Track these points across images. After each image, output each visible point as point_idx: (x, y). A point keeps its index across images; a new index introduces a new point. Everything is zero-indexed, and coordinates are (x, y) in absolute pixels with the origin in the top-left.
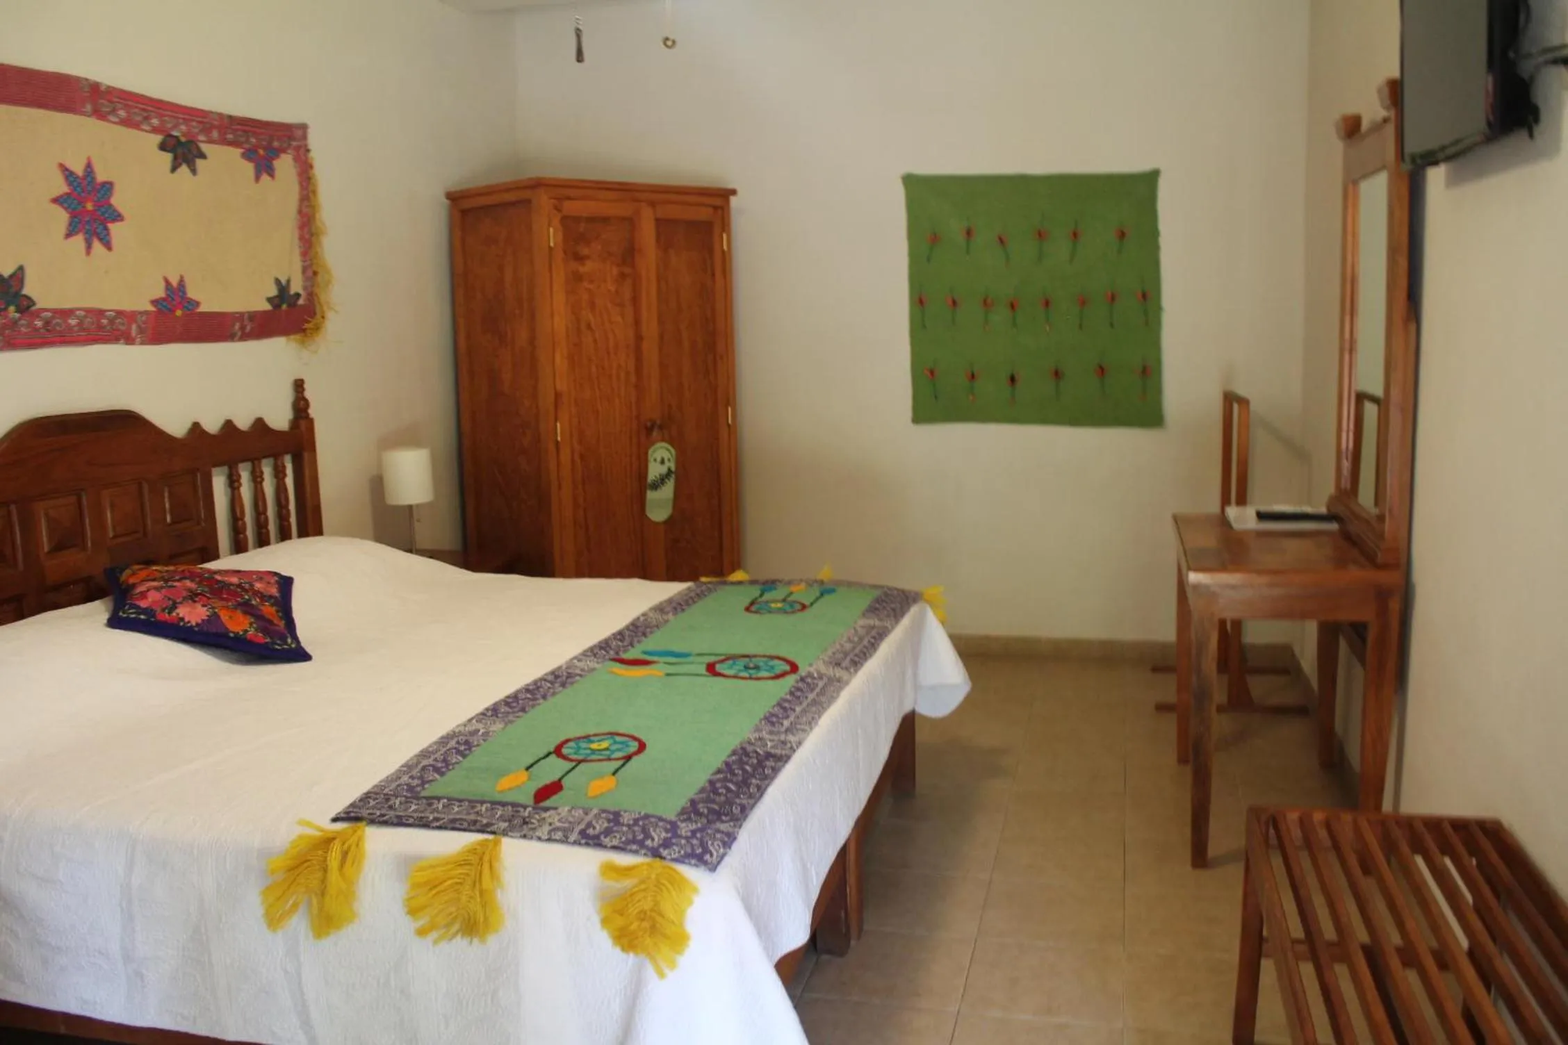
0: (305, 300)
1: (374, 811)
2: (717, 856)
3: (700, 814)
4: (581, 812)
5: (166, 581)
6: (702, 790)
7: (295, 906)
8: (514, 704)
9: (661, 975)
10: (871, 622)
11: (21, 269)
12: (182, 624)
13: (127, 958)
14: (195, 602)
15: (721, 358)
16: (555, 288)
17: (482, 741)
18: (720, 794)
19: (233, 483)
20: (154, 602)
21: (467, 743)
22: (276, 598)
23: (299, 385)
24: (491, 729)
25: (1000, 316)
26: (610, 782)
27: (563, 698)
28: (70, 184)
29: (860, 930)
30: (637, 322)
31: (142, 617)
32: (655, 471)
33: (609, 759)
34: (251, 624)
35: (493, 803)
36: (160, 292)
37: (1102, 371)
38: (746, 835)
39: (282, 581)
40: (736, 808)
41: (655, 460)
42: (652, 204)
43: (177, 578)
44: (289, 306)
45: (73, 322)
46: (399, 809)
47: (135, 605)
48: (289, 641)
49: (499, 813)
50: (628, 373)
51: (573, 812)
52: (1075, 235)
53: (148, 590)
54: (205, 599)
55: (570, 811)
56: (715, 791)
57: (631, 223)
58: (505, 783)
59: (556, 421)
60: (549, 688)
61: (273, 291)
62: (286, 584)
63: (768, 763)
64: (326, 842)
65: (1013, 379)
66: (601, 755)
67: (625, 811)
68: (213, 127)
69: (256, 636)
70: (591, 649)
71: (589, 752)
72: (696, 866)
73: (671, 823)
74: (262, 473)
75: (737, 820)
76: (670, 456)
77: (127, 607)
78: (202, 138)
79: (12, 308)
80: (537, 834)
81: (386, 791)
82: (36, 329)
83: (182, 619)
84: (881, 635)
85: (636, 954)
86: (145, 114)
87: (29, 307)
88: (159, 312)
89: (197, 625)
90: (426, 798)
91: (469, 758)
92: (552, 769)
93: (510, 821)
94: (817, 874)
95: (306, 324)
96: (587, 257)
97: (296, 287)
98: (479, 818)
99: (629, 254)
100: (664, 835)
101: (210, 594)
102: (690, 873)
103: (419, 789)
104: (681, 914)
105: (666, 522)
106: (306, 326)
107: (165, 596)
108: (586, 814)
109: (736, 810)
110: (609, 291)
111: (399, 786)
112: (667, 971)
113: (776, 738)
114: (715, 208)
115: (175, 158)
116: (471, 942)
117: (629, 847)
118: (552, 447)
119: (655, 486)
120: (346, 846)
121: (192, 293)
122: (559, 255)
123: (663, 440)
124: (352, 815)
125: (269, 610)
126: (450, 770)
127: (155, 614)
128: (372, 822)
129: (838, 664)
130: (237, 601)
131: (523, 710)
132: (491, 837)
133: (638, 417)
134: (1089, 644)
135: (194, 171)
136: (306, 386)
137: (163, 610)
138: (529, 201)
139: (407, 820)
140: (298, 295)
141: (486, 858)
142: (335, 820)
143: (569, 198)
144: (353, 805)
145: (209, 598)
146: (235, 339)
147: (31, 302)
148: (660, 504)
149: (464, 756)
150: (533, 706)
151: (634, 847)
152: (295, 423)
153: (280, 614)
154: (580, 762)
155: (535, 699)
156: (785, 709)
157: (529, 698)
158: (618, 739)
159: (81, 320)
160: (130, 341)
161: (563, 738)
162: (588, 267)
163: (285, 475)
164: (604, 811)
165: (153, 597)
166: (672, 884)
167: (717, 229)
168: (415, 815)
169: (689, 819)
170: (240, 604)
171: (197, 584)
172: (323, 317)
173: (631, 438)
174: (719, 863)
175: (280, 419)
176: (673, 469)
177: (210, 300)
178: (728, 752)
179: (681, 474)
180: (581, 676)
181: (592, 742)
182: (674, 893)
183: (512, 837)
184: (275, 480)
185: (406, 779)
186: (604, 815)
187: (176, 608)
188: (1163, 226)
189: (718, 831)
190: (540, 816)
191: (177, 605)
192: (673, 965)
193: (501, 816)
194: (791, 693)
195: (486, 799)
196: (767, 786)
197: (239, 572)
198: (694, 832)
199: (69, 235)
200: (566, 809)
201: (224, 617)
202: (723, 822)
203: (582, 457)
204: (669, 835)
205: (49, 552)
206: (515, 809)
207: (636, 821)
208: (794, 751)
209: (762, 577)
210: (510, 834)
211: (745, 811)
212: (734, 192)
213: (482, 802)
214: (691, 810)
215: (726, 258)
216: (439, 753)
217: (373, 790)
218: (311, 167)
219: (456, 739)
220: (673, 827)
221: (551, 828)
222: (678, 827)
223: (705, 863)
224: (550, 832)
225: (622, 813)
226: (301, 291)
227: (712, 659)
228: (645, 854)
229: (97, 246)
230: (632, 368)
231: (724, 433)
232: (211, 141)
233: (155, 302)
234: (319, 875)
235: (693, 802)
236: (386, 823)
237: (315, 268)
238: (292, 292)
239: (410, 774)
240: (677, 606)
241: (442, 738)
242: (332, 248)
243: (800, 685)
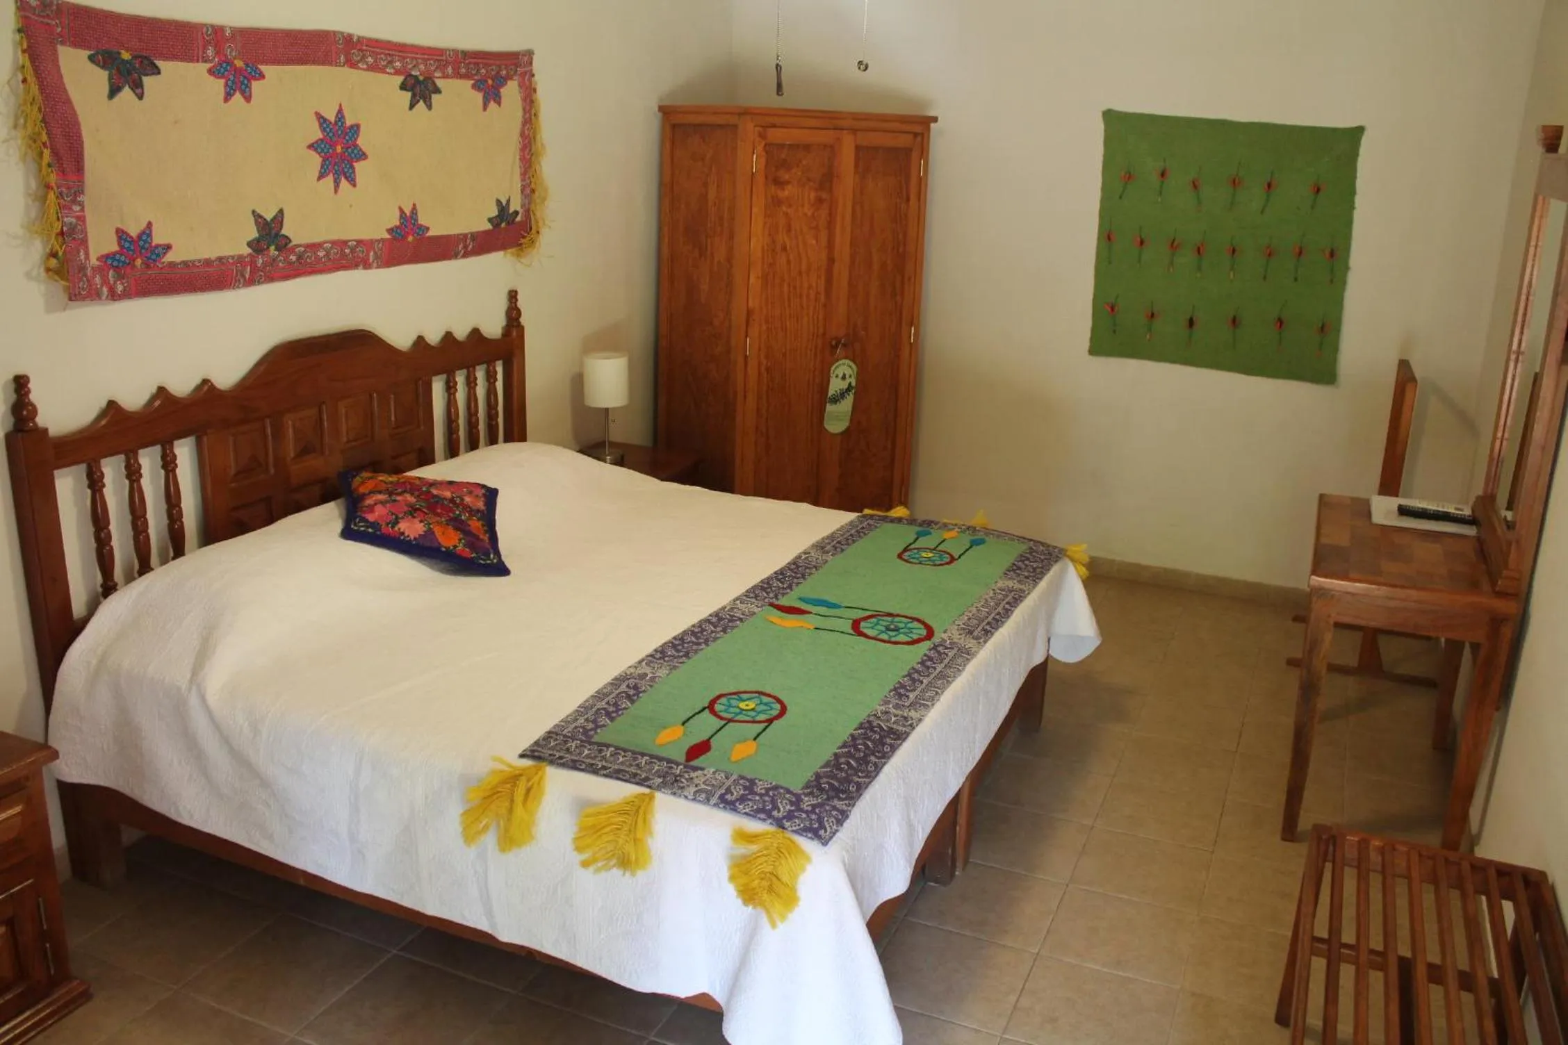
0: (522, 217)
1: (555, 752)
2: (831, 833)
3: (821, 790)
4: (723, 775)
5: (391, 494)
6: (827, 765)
7: (486, 828)
8: (680, 647)
9: (774, 925)
10: (1010, 584)
11: (281, 212)
12: (402, 538)
13: (353, 838)
14: (414, 517)
15: (909, 279)
16: (755, 210)
17: (648, 687)
18: (841, 770)
19: (450, 388)
20: (380, 517)
21: (636, 687)
22: (482, 512)
23: (513, 296)
24: (658, 674)
25: (1186, 259)
26: (751, 747)
27: (724, 645)
28: (323, 130)
29: (966, 862)
30: (830, 246)
31: (370, 530)
32: (836, 386)
33: (754, 722)
34: (460, 540)
35: (652, 756)
36: (395, 221)
37: (1280, 322)
38: (860, 812)
39: (488, 494)
40: (853, 787)
41: (837, 376)
42: (854, 131)
43: (400, 490)
44: (508, 224)
45: (321, 254)
46: (574, 753)
47: (364, 518)
48: (492, 556)
49: (656, 768)
50: (818, 293)
51: (717, 775)
52: (1269, 186)
53: (376, 504)
54: (422, 514)
55: (714, 773)
56: (838, 766)
57: (832, 150)
58: (665, 737)
59: (746, 336)
60: (712, 632)
61: (494, 212)
62: (491, 495)
63: (888, 741)
64: (514, 778)
65: (1191, 323)
66: (748, 716)
67: (760, 781)
68: (447, 63)
69: (463, 551)
70: (754, 588)
71: (738, 710)
72: (810, 838)
73: (798, 796)
74: (476, 379)
75: (852, 798)
76: (851, 372)
77: (358, 520)
78: (438, 74)
79: (272, 248)
80: (685, 793)
81: (565, 732)
82: (291, 264)
83: (403, 534)
84: (1017, 600)
85: (755, 907)
86: (389, 59)
87: (286, 245)
88: (394, 239)
89: (415, 539)
90: (599, 744)
91: (637, 704)
92: (705, 725)
93: (664, 777)
94: (923, 829)
95: (521, 239)
96: (788, 182)
97: (515, 205)
98: (639, 772)
99: (828, 180)
100: (788, 807)
101: (428, 510)
102: (807, 845)
103: (592, 732)
104: (795, 876)
105: (842, 433)
106: (522, 241)
107: (390, 511)
108: (727, 778)
109: (852, 788)
110: (805, 214)
111: (576, 727)
112: (779, 923)
113: (899, 712)
114: (916, 135)
115: (414, 96)
116: (624, 874)
117: (759, 816)
118: (740, 360)
119: (835, 400)
120: (530, 783)
121: (422, 220)
122: (760, 179)
123: (846, 358)
124: (536, 754)
125: (476, 525)
126: (620, 716)
127: (381, 528)
128: (552, 763)
129: (971, 632)
130: (449, 516)
131: (687, 655)
132: (647, 791)
133: (824, 334)
134: (1236, 583)
135: (429, 107)
136: (519, 297)
137: (388, 524)
138: (736, 126)
139: (581, 765)
140: (516, 213)
141: (641, 812)
142: (522, 756)
143: (774, 126)
144: (537, 743)
145: (426, 514)
146: (459, 257)
147: (288, 239)
148: (838, 418)
149: (632, 702)
150: (696, 652)
151: (763, 816)
152: (507, 331)
153: (485, 528)
154: (730, 721)
155: (699, 644)
156: (914, 680)
157: (693, 642)
158: (765, 699)
159: (327, 253)
160: (367, 266)
161: (718, 693)
162: (786, 192)
163: (496, 380)
164: (742, 777)
165: (380, 511)
166: (789, 854)
167: (915, 155)
168: (588, 761)
169: (811, 793)
170: (451, 519)
171: (415, 498)
172: (538, 232)
173: (816, 354)
174: (831, 838)
175: (493, 327)
176: (854, 384)
177: (438, 225)
178: (855, 725)
179: (861, 390)
180: (741, 620)
181: (742, 700)
182: (790, 860)
183: (664, 793)
184: (486, 384)
185: (583, 721)
186: (741, 782)
187: (398, 523)
188: (1360, 184)
189: (834, 808)
190: (689, 775)
191: (400, 520)
192: (783, 917)
193: (658, 771)
194: (922, 663)
195: (645, 751)
196: (884, 764)
197: (451, 483)
198: (814, 807)
199: (321, 176)
200: (712, 770)
201: (438, 531)
202: (840, 799)
203: (768, 369)
204: (793, 808)
205: (294, 459)
206: (669, 765)
207: (767, 790)
208: (914, 728)
209: (921, 517)
210: (663, 790)
211: (861, 788)
212: (935, 119)
213: (643, 755)
214: (815, 785)
215: (922, 183)
216: (612, 696)
217: (554, 730)
218: (535, 90)
219: (626, 683)
220: (797, 801)
221: (697, 789)
222: (802, 800)
223: (819, 837)
224: (696, 792)
225: (757, 781)
226: (519, 209)
227: (860, 614)
228: (771, 823)
229: (344, 183)
230: (822, 288)
231: (905, 352)
232: (445, 77)
233: (390, 231)
234: (507, 804)
235: (818, 776)
236: (564, 765)
237: (533, 186)
238: (511, 210)
239: (586, 716)
240: (836, 544)
241: (616, 679)
242: (549, 167)
243: (932, 653)
